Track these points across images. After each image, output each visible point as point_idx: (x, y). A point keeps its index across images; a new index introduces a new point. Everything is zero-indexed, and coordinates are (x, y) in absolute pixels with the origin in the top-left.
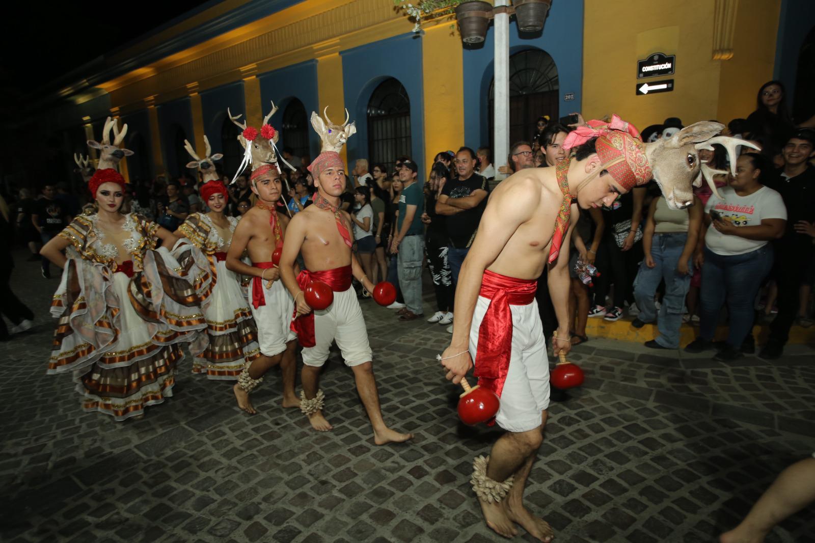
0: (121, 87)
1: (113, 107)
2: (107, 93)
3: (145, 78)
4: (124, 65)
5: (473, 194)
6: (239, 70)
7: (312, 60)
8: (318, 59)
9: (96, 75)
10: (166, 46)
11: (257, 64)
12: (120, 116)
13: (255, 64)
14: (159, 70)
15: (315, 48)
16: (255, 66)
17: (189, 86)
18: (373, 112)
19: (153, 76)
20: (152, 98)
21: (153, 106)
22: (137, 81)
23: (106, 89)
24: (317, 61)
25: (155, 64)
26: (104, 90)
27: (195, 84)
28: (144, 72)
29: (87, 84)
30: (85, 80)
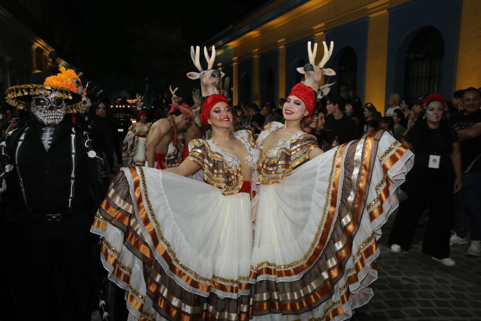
0: (239, 44)
1: (234, 57)
2: (232, 48)
3: (254, 37)
4: (242, 30)
5: (474, 127)
6: (313, 28)
7: (365, 18)
8: (370, 16)
9: (227, 38)
10: (267, 16)
11: (325, 24)
12: (237, 63)
13: (323, 23)
14: (262, 32)
15: (368, 8)
16: (324, 25)
17: (279, 41)
18: (412, 56)
19: (258, 36)
20: (256, 50)
21: (256, 56)
22: (249, 40)
23: (232, 46)
24: (369, 18)
25: (259, 28)
26: (230, 47)
27: (284, 40)
28: (254, 33)
29: (222, 43)
30: (221, 41)
